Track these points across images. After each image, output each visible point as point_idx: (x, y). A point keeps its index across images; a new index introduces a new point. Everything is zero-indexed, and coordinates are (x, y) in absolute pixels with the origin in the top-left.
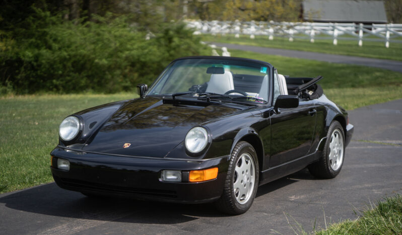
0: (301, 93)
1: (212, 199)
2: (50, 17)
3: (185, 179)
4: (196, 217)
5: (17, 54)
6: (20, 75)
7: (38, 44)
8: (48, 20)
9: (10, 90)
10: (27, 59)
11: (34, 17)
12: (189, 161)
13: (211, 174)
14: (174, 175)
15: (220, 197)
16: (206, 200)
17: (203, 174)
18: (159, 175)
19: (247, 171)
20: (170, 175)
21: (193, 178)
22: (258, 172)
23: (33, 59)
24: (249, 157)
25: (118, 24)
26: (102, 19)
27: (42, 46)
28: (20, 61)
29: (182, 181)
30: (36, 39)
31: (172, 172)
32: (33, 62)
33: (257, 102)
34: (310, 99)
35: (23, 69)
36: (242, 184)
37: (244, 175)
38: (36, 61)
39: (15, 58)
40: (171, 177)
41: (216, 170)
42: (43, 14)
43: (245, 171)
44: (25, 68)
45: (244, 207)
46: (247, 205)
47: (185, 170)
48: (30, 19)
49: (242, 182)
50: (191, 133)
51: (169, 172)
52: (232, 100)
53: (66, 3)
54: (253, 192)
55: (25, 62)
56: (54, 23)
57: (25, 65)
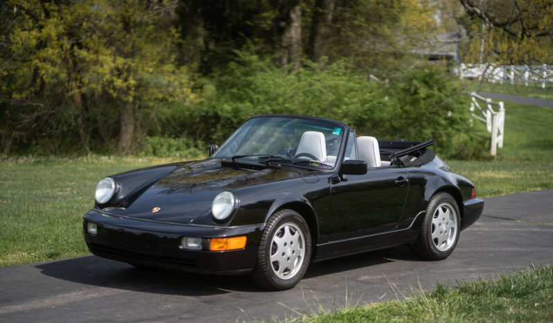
0: (395, 159)
1: (241, 270)
2: (257, 62)
3: (206, 247)
4: (227, 291)
5: (214, 107)
6: (216, 134)
7: (241, 96)
8: (254, 65)
9: (201, 152)
10: (225, 115)
11: (238, 62)
12: (217, 228)
13: (238, 243)
14: (195, 243)
15: (251, 269)
16: (232, 271)
17: (226, 243)
18: (179, 241)
19: (292, 243)
20: (191, 242)
21: (215, 246)
22: (309, 244)
23: (232, 114)
24: (296, 227)
25: (335, 71)
26: (315, 65)
27: (246, 99)
28: (217, 117)
29: (204, 249)
30: (239, 89)
31: (193, 239)
32: (233, 119)
33: (321, 167)
34: (404, 167)
35: (219, 127)
36: (285, 256)
37: (287, 246)
38: (236, 117)
39: (211, 114)
40: (192, 244)
41: (244, 239)
42: (247, 59)
43: (289, 243)
44: (223, 126)
45: (287, 283)
46: (292, 282)
47: (206, 237)
48: (232, 65)
49: (283, 254)
50: (218, 197)
51: (189, 239)
52: (294, 164)
53: (284, 45)
54: (301, 268)
55: (222, 118)
56: (262, 70)
57: (222, 122)
